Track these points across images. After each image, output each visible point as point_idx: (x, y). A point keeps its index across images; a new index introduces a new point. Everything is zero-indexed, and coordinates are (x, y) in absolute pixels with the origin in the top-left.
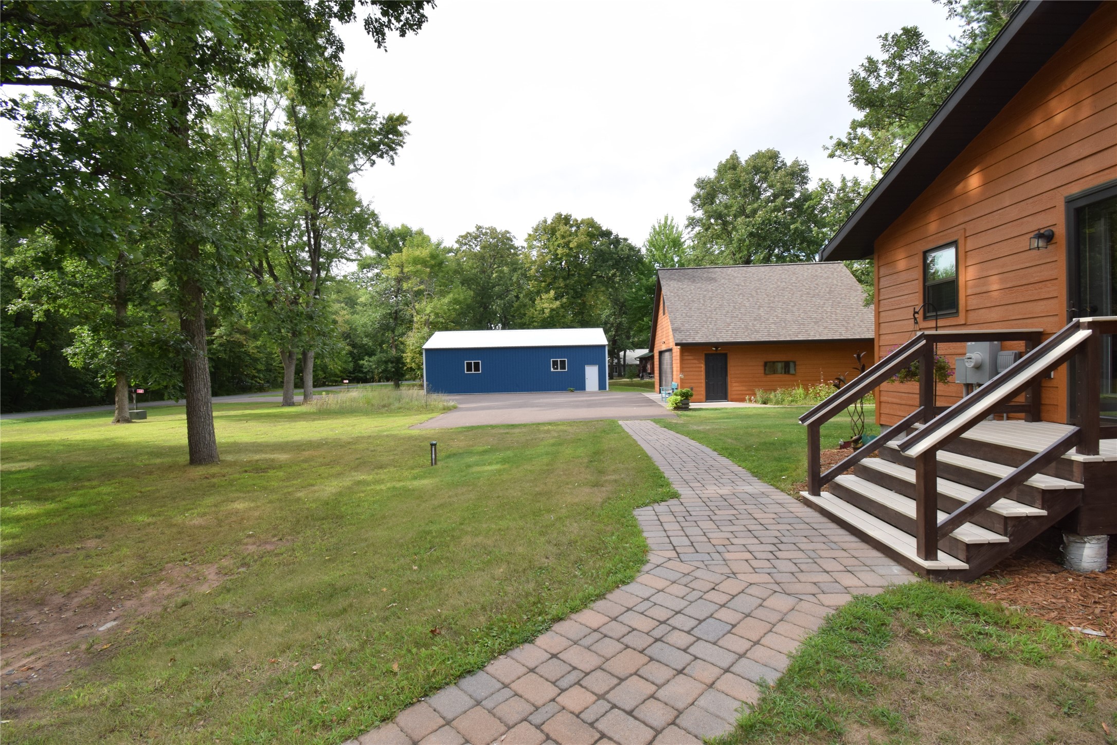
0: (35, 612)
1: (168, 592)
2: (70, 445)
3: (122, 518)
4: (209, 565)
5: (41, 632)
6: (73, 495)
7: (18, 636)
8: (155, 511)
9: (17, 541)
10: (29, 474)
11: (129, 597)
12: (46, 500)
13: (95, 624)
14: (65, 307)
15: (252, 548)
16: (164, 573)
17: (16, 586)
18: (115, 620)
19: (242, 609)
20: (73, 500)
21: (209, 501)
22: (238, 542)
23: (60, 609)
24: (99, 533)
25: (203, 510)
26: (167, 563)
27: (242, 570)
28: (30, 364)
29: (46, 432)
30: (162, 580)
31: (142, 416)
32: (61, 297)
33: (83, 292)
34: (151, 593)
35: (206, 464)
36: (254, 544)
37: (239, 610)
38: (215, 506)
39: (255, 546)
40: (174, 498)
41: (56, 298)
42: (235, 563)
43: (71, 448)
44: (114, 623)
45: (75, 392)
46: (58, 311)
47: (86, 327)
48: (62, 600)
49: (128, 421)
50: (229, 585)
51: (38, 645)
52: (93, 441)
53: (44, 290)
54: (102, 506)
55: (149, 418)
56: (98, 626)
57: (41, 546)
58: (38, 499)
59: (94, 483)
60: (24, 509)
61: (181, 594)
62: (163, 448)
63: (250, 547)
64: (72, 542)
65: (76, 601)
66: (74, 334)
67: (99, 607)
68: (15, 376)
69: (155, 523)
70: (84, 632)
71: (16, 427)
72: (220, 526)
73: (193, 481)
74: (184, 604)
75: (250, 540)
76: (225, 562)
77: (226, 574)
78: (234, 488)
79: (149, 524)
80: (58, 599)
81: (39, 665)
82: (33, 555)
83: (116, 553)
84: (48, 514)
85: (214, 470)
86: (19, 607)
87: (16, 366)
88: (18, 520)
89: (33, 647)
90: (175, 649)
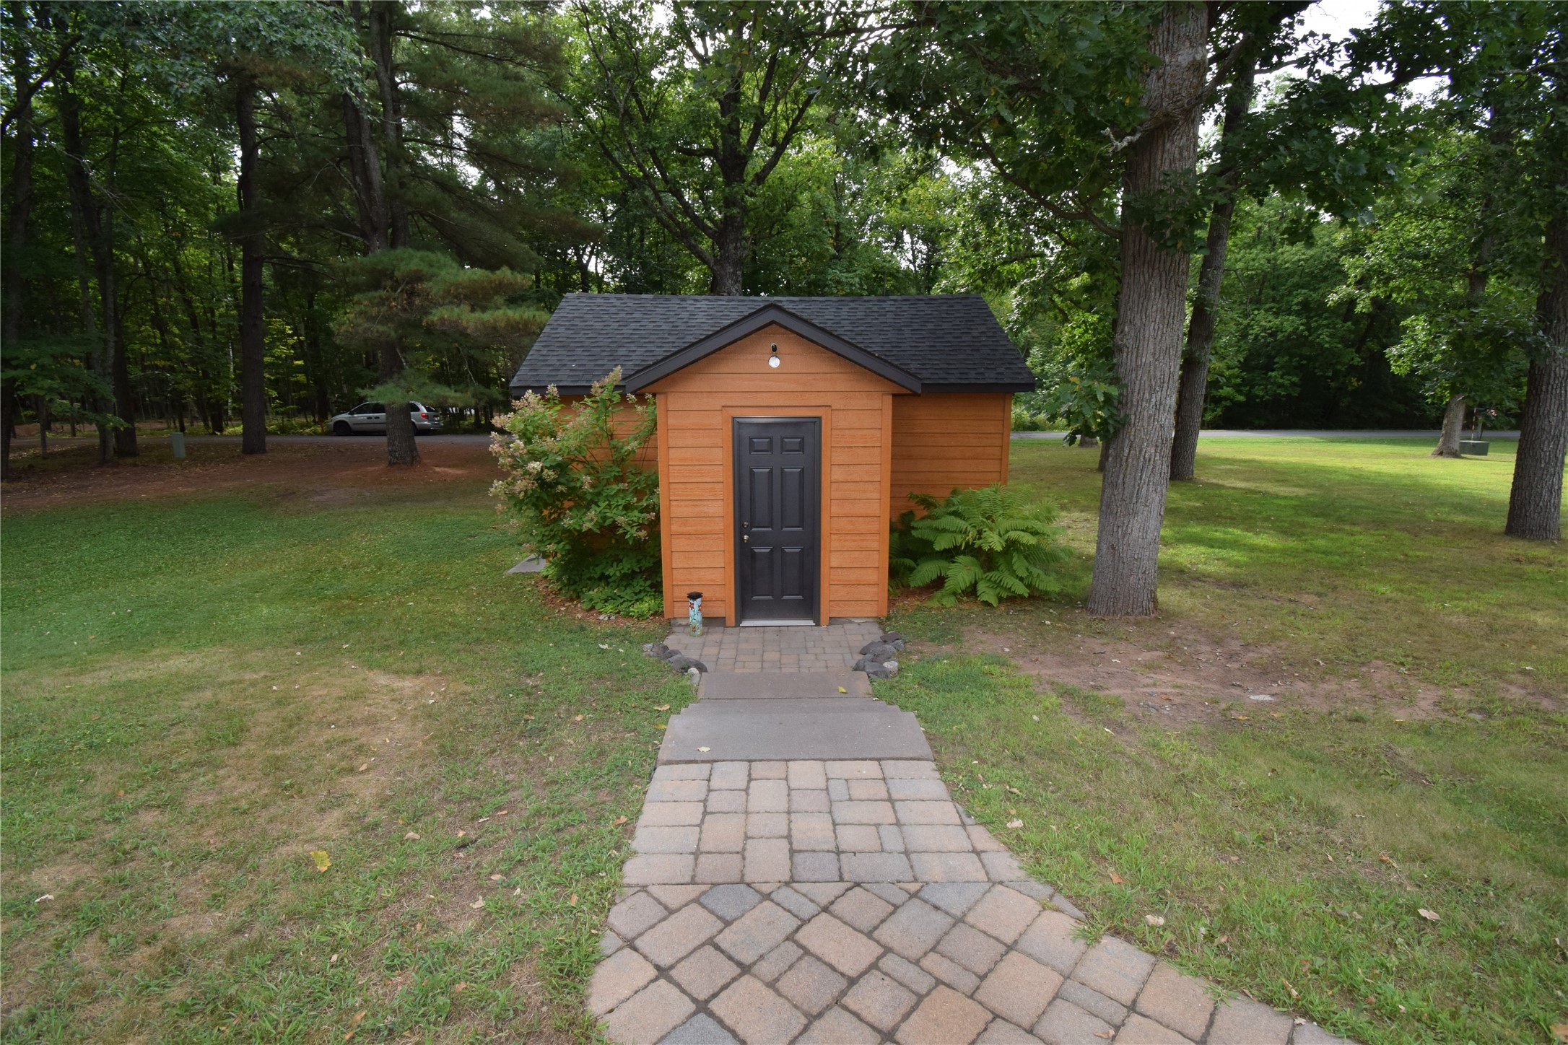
0: (1208, 649)
1: (1356, 695)
2: (1359, 477)
3: (1359, 581)
4: (1432, 687)
5: (1200, 670)
6: (1323, 537)
7: (1180, 664)
8: (1409, 585)
9: (1238, 570)
10: (1293, 502)
11: (1304, 678)
12: (1292, 535)
13: (1251, 689)
14: (1399, 290)
15: (1516, 693)
16: (1364, 669)
17: (1208, 615)
18: (1273, 695)
19: (1420, 768)
20: (1321, 543)
21: (1497, 595)
22: (1499, 674)
23: (1232, 656)
24: (1321, 590)
25: (1476, 607)
26: (1377, 658)
27: (1478, 717)
28: (1352, 369)
29: (1343, 456)
30: (1355, 677)
31: (1481, 450)
32: (1395, 277)
33: (1425, 266)
34: (1332, 686)
35: (1531, 540)
36: (1525, 687)
37: (1415, 766)
38: (1502, 607)
39: (1523, 692)
40: (1447, 577)
41: (1390, 278)
42: (1469, 702)
43: (1359, 479)
44: (1268, 698)
45: (1402, 408)
46: (1390, 296)
47: (1422, 317)
48: (1238, 648)
49: (1455, 455)
50: (1435, 728)
51: (1189, 682)
52: (1391, 476)
53: (1375, 271)
54: (1345, 560)
55: (1491, 455)
56: (1253, 693)
57: (1256, 583)
58: (1285, 532)
59: (1357, 529)
60: (1265, 540)
61: (1366, 705)
62: (1480, 500)
63: (1513, 689)
64: (1288, 590)
65: (1251, 656)
66: (1405, 328)
67: (1267, 673)
68: (1333, 384)
69: (1397, 602)
70: (1236, 691)
71: (1317, 447)
72: (1488, 640)
73: (1493, 559)
74: (1357, 719)
75: (1521, 679)
76: (1458, 695)
77: (1446, 710)
78: (1552, 589)
79: (1388, 600)
80: (1235, 646)
81: (1177, 700)
82: (1246, 591)
83: (1327, 621)
84: (1284, 552)
85: (1541, 551)
86: (1198, 637)
87: (1336, 373)
88: (1253, 548)
89: (1185, 681)
90: (1295, 763)
